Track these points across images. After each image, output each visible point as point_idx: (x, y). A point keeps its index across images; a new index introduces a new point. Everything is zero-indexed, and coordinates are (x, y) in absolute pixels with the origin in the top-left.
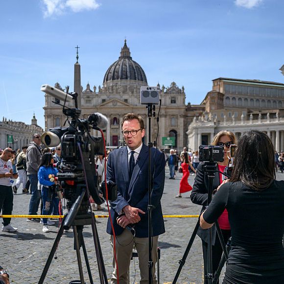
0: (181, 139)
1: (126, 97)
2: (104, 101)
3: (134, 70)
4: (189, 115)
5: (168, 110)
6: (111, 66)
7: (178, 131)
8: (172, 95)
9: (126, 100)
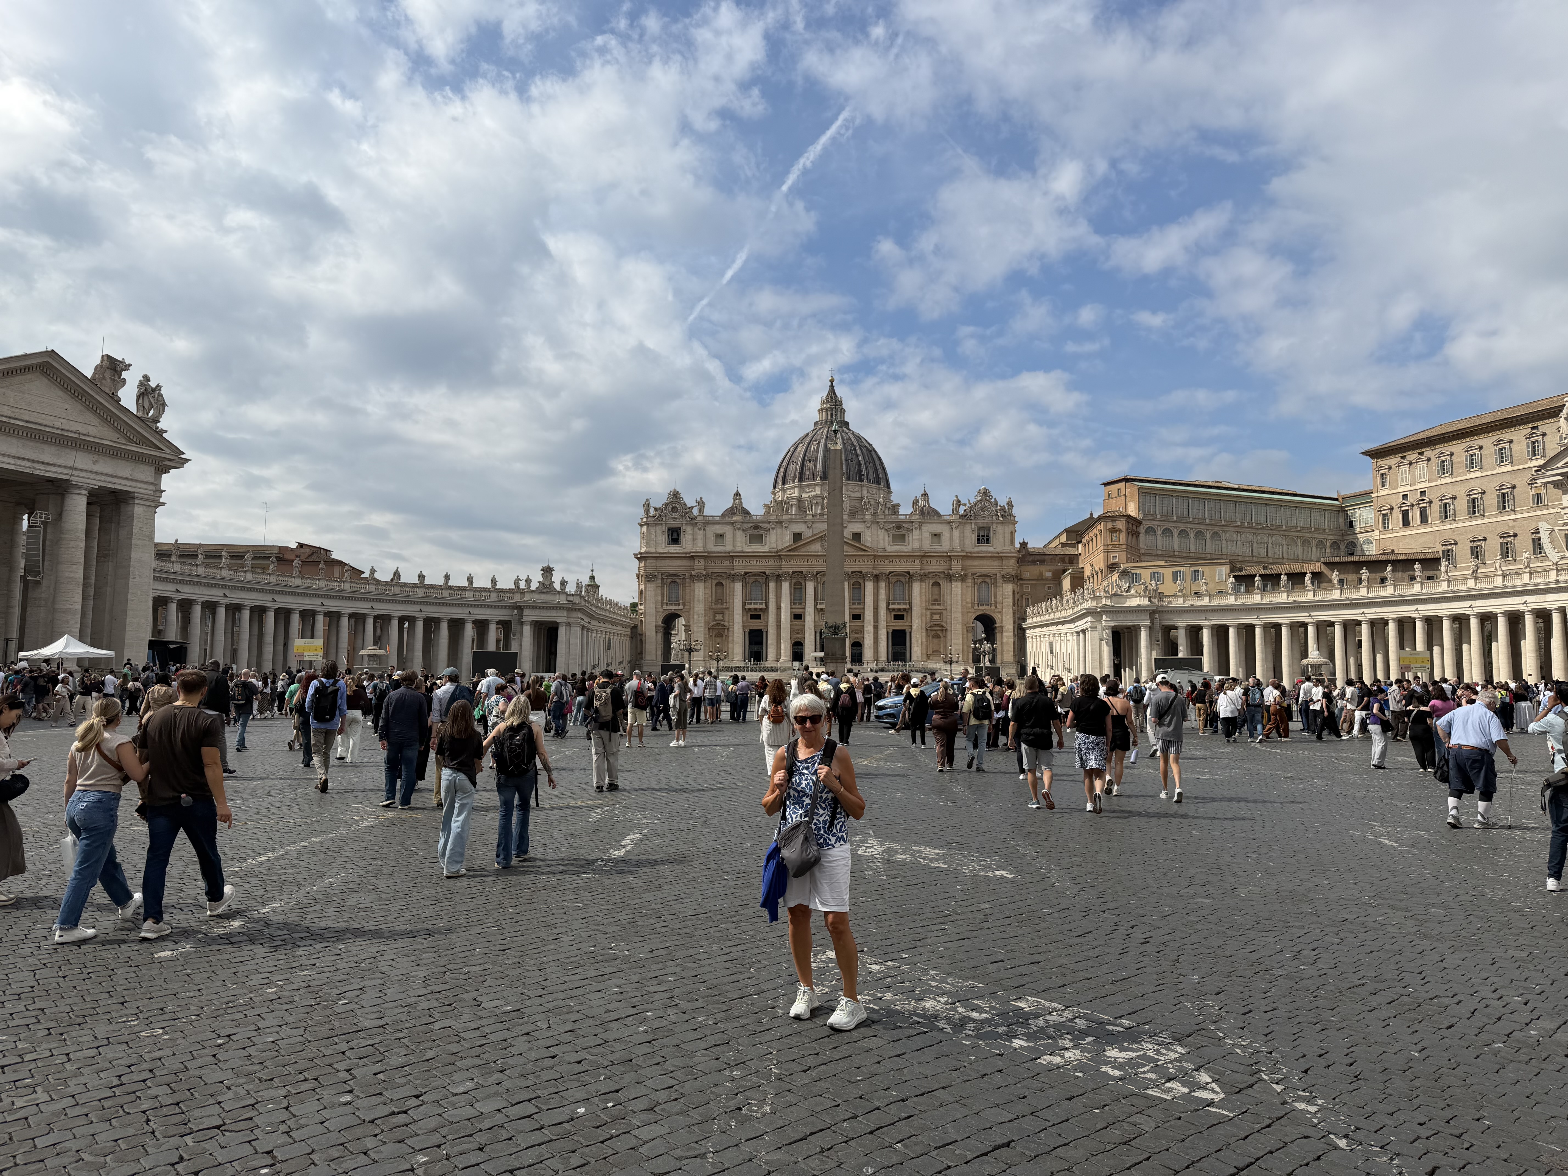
0: (1006, 638)
2: (797, 537)
4: (1026, 575)
5: (969, 562)
6: (796, 446)
7: (997, 617)
8: (981, 522)
9: (857, 536)
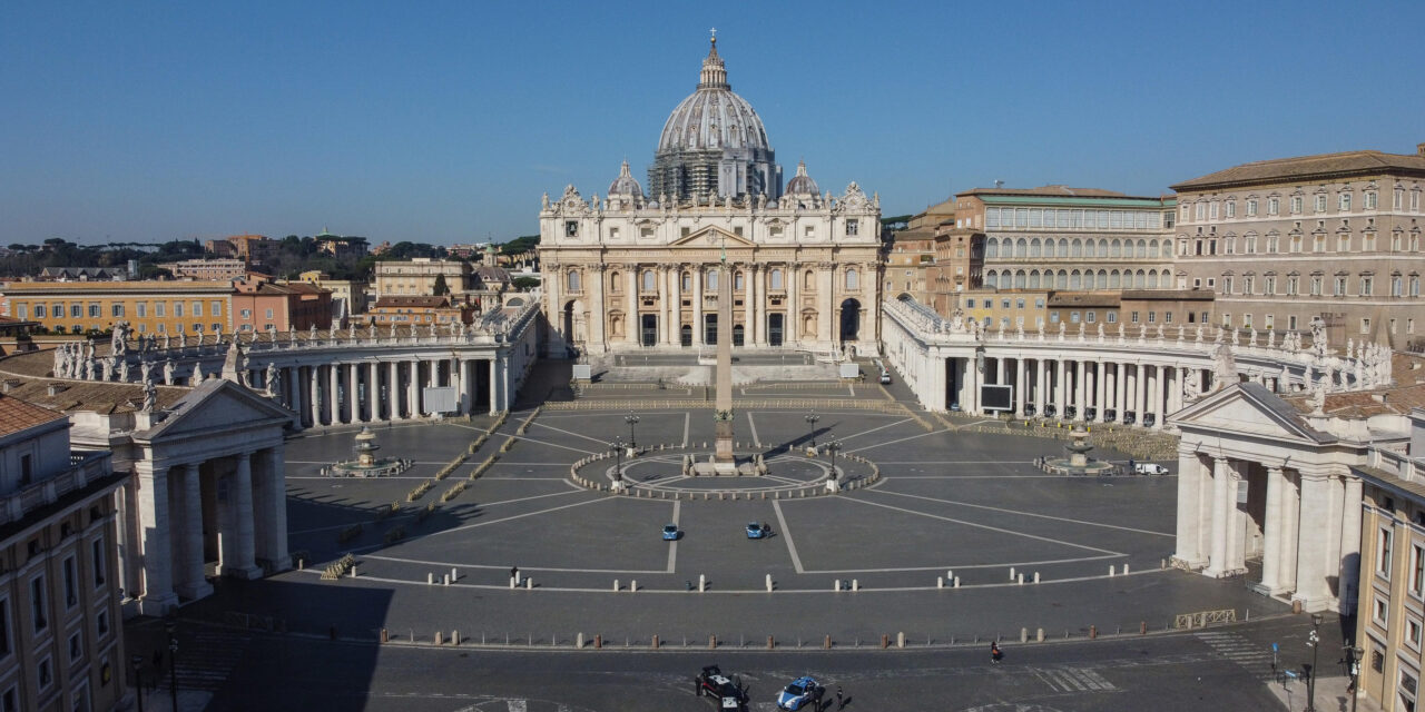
0: (869, 319)
1: (737, 222)
2: (685, 231)
3: (739, 122)
7: (860, 300)
8: (850, 215)
9: (739, 230)
